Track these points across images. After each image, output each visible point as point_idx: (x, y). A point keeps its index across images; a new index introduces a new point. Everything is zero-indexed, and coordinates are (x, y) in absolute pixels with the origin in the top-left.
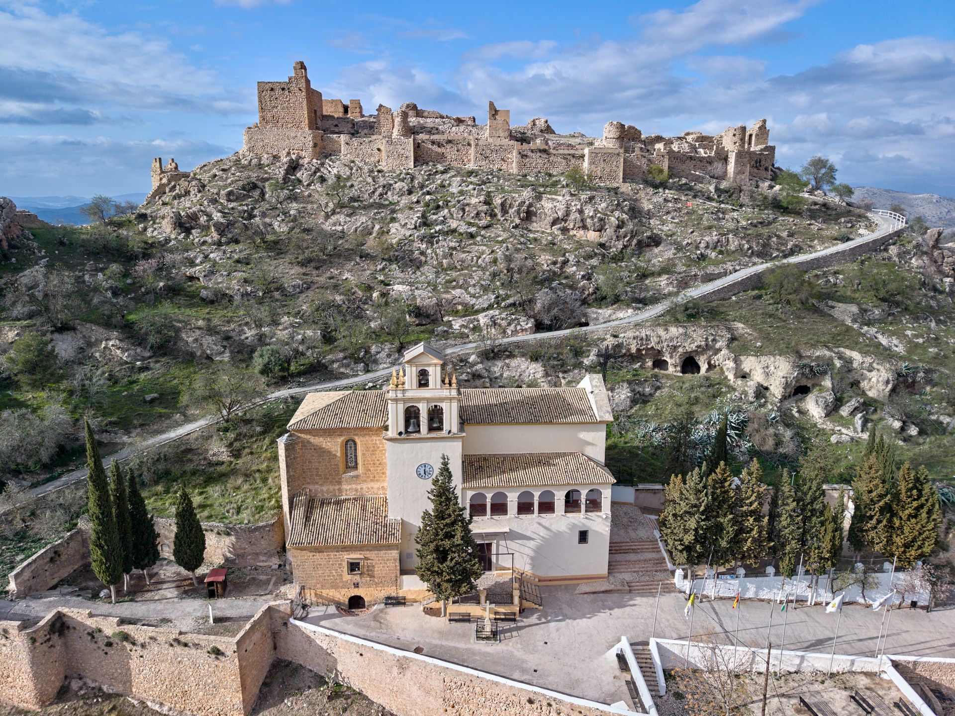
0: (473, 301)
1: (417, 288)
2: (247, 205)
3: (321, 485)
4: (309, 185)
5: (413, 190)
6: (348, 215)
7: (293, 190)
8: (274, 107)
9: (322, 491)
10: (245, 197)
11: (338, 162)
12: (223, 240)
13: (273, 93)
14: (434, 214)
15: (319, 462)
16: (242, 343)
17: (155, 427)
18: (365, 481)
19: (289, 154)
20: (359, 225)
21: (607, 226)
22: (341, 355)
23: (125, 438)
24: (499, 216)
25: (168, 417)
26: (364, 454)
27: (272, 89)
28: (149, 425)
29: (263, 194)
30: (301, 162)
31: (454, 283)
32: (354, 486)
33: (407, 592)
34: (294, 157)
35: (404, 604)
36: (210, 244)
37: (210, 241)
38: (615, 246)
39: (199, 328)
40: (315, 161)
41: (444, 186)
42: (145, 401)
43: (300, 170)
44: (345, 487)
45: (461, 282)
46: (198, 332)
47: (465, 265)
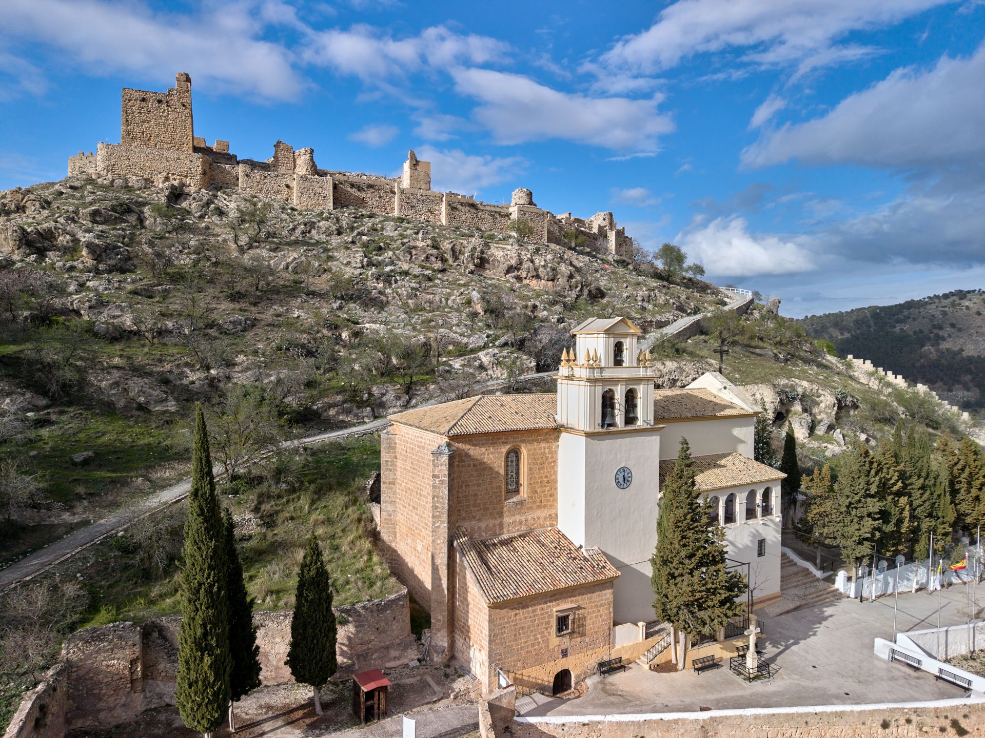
0: (465, 340)
1: (393, 327)
2: (124, 230)
3: (479, 520)
4: (202, 217)
5: (341, 230)
6: (271, 250)
7: (183, 220)
8: (144, 121)
9: (479, 528)
10: (117, 221)
11: (234, 196)
12: (101, 267)
13: (144, 104)
14: (377, 255)
15: (479, 485)
16: (186, 389)
17: (110, 498)
18: (531, 508)
19: (167, 179)
20: (290, 260)
21: (559, 276)
22: (339, 398)
23: (67, 517)
24: (451, 261)
25: (125, 483)
26: (530, 469)
27: (144, 100)
28: (99, 495)
29: (141, 220)
30: (186, 190)
31: (433, 323)
32: (518, 518)
33: (620, 650)
34: (176, 183)
35: (622, 668)
36: (81, 271)
37: (81, 266)
38: (569, 296)
39: (117, 367)
40: (203, 191)
41: (376, 230)
42: (75, 464)
43: (185, 200)
44: (507, 520)
45: (441, 322)
46: (116, 374)
47: (434, 306)
